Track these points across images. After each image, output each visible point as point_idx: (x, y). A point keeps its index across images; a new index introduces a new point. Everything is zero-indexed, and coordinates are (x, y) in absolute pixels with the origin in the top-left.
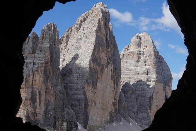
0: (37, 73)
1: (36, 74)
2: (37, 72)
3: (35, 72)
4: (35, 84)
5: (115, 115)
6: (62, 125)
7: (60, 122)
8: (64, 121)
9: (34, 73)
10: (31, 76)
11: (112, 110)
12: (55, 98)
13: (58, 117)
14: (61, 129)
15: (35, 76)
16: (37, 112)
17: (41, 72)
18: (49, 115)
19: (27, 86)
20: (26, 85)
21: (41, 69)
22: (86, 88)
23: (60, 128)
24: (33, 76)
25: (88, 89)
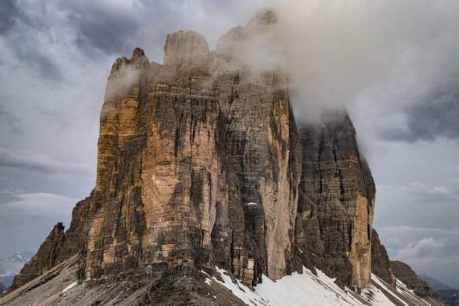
0: (202, 126)
1: (199, 128)
2: (202, 123)
3: (198, 123)
4: (198, 154)
5: (292, 259)
6: (245, 267)
7: (242, 258)
8: (250, 257)
9: (195, 125)
10: (188, 133)
11: (288, 247)
12: (229, 199)
13: (239, 246)
14: (243, 277)
15: (197, 133)
16: (204, 228)
17: (211, 123)
18: (222, 240)
19: (180, 158)
20: (176, 155)
21: (211, 117)
22: (262, 187)
23: (241, 275)
24: (194, 132)
25: (265, 191)
